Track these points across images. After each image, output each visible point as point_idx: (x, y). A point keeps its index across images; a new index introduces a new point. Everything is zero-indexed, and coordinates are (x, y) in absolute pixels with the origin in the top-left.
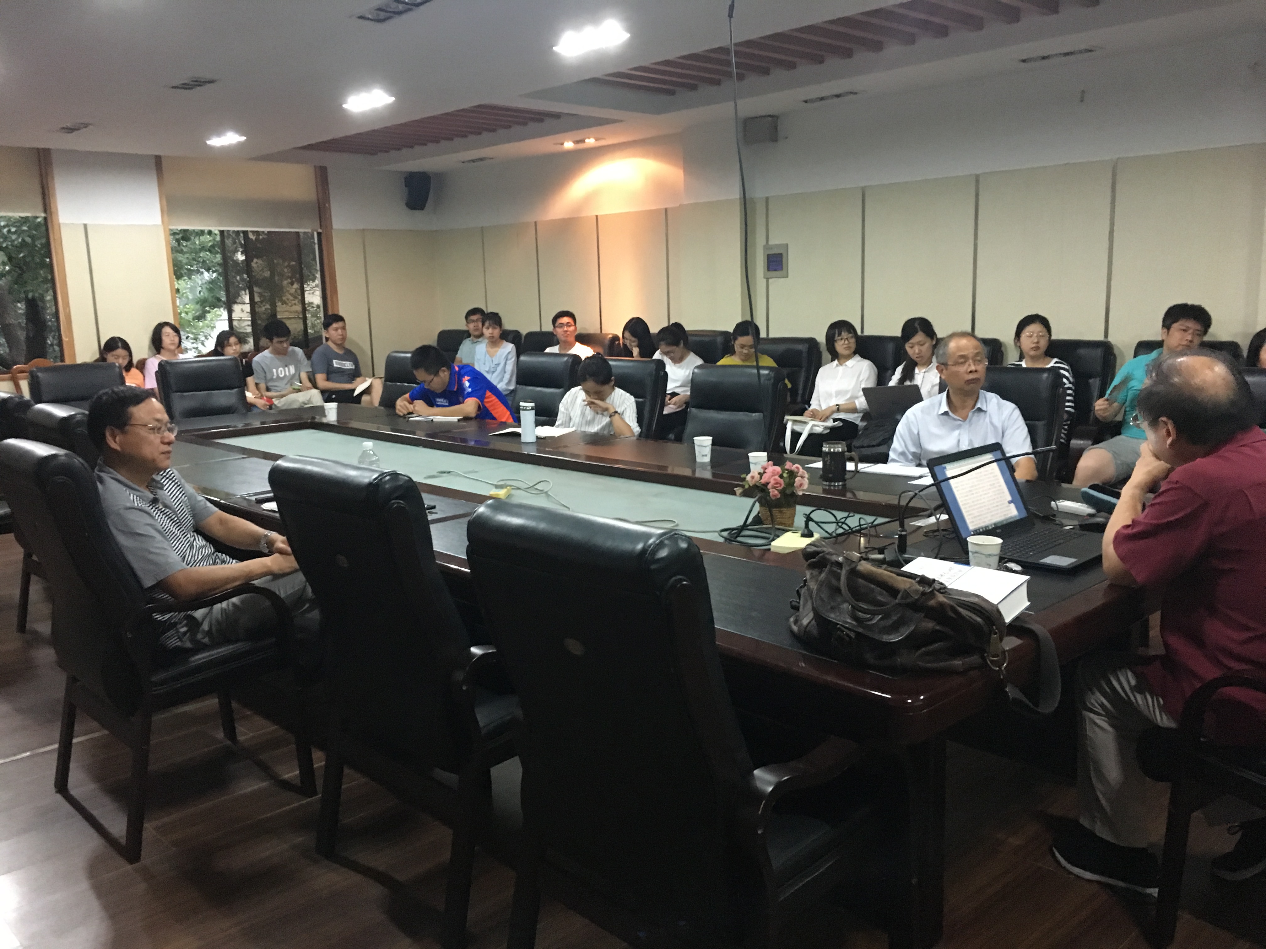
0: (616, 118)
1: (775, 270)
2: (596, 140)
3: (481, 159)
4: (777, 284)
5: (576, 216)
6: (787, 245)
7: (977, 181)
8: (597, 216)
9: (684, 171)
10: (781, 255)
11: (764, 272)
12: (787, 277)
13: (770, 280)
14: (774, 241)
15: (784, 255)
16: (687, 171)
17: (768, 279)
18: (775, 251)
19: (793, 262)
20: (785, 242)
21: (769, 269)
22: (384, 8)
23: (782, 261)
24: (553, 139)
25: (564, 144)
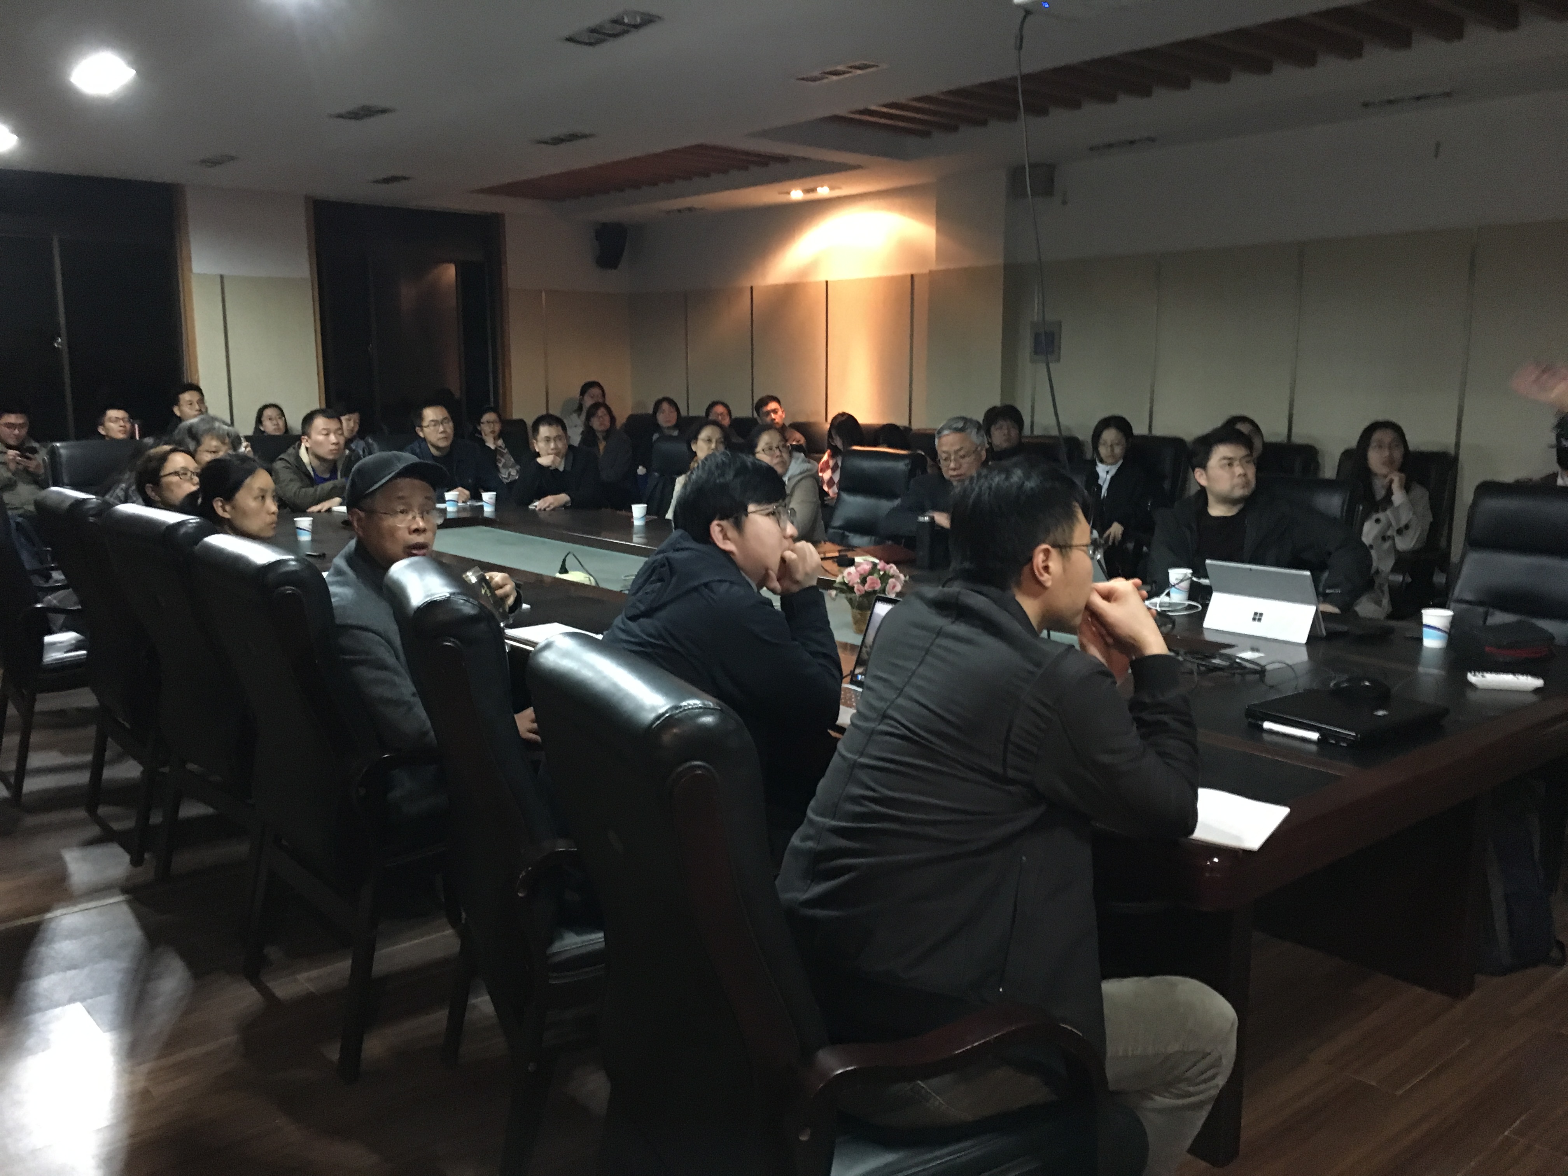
0: (855, 164)
1: (1045, 353)
2: (830, 190)
3: (690, 210)
5: (801, 281)
6: (1061, 322)
7: (1302, 251)
8: (827, 282)
9: (938, 231)
10: (1052, 333)
11: (1030, 355)
12: (1059, 361)
15: (1057, 333)
16: (941, 228)
17: (1034, 364)
18: (1046, 329)
19: (1067, 343)
20: (1058, 319)
21: (1036, 352)
22: (599, 29)
23: (1053, 342)
24: (778, 187)
25: (792, 193)
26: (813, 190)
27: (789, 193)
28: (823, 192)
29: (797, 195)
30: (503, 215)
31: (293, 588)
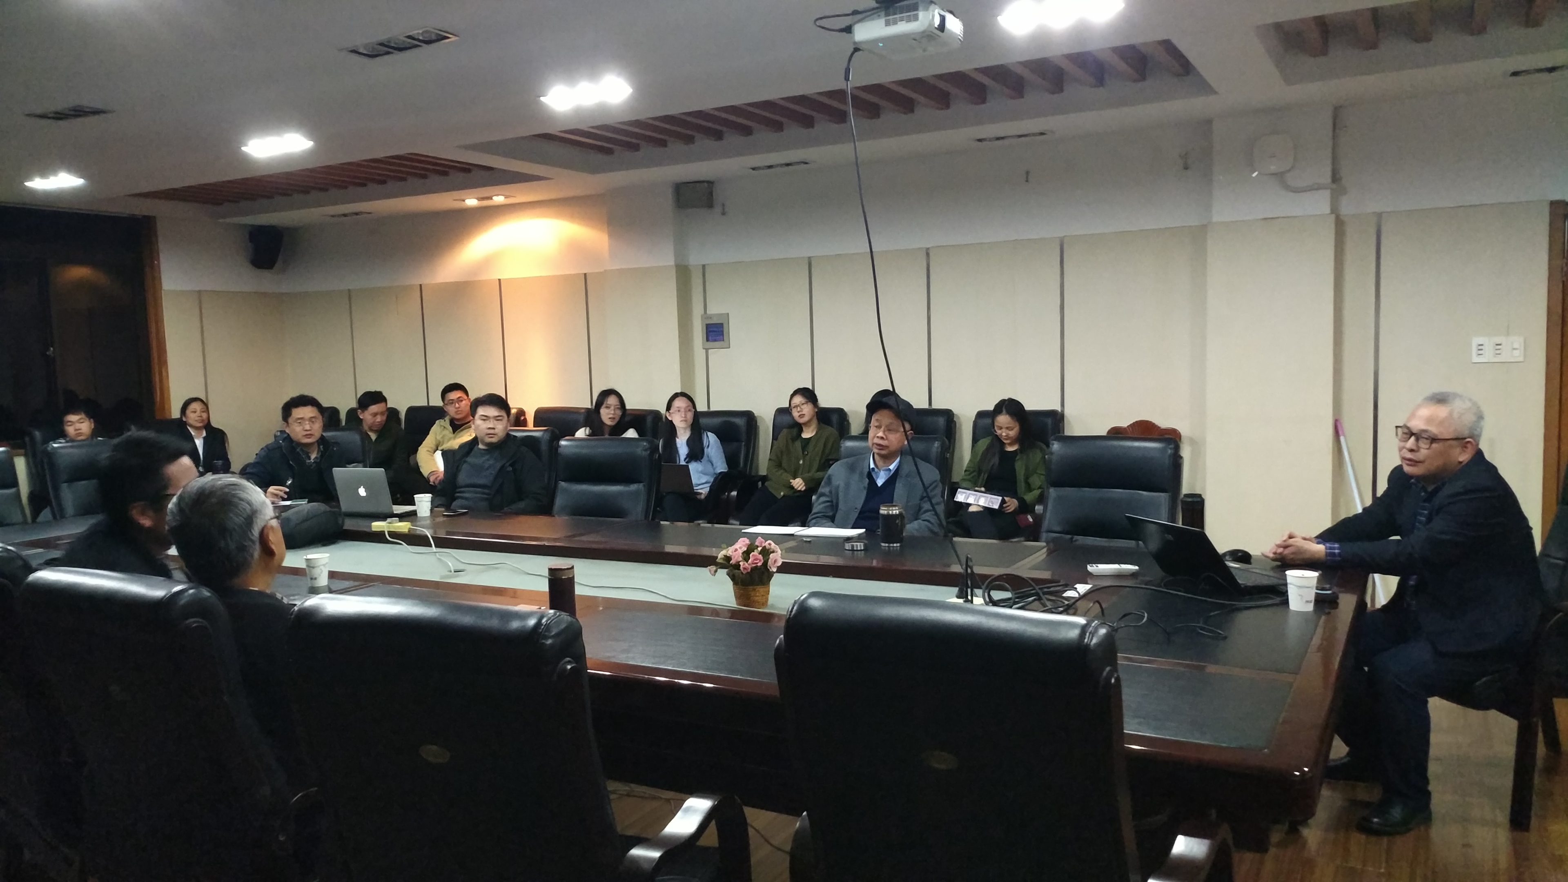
0: (542, 175)
1: (715, 340)
2: (505, 198)
3: (357, 214)
4: (717, 355)
5: (472, 279)
6: (728, 314)
7: (928, 254)
8: (499, 280)
9: (609, 236)
10: (721, 325)
11: (703, 343)
12: (729, 348)
13: (710, 351)
14: (715, 309)
15: (725, 326)
16: (611, 235)
17: (707, 350)
18: (715, 321)
19: (734, 331)
20: (726, 312)
21: (708, 340)
22: (386, 43)
23: (723, 332)
24: (456, 194)
25: (466, 201)
26: (490, 198)
27: (464, 201)
28: (499, 199)
29: (471, 202)
30: (154, 217)
31: (200, 620)
